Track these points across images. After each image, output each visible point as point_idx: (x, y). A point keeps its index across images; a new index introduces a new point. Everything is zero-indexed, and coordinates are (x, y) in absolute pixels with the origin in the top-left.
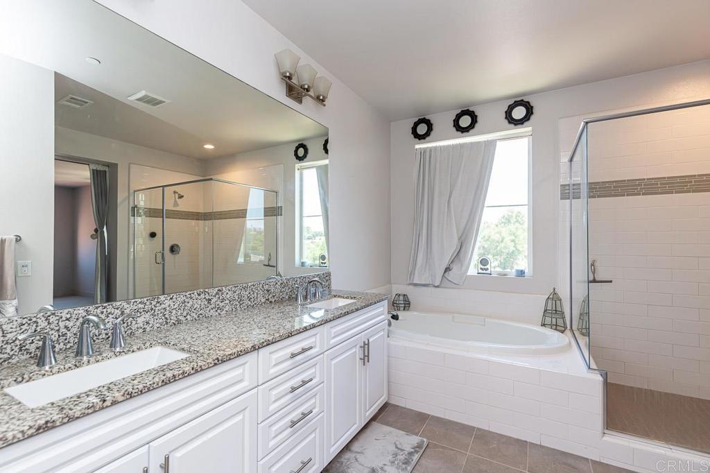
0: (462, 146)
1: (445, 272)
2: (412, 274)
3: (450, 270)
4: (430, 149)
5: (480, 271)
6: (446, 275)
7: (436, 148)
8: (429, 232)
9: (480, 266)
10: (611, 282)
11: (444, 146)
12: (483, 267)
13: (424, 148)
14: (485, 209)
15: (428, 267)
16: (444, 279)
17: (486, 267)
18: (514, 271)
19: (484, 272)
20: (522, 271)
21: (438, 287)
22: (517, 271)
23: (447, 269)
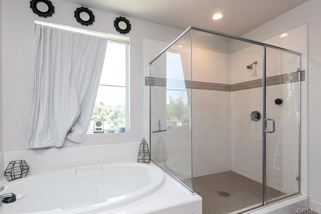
0: (81, 35)
1: (68, 134)
2: (31, 138)
3: (72, 132)
4: (52, 30)
5: (96, 131)
6: (69, 137)
7: (57, 30)
8: (51, 97)
9: (96, 127)
10: (166, 130)
11: (65, 31)
12: (98, 128)
13: (44, 26)
14: (100, 86)
15: (49, 131)
16: (67, 141)
17: (100, 127)
18: (118, 128)
19: (99, 131)
20: (124, 128)
21: (60, 147)
22: (121, 129)
23: (70, 132)
